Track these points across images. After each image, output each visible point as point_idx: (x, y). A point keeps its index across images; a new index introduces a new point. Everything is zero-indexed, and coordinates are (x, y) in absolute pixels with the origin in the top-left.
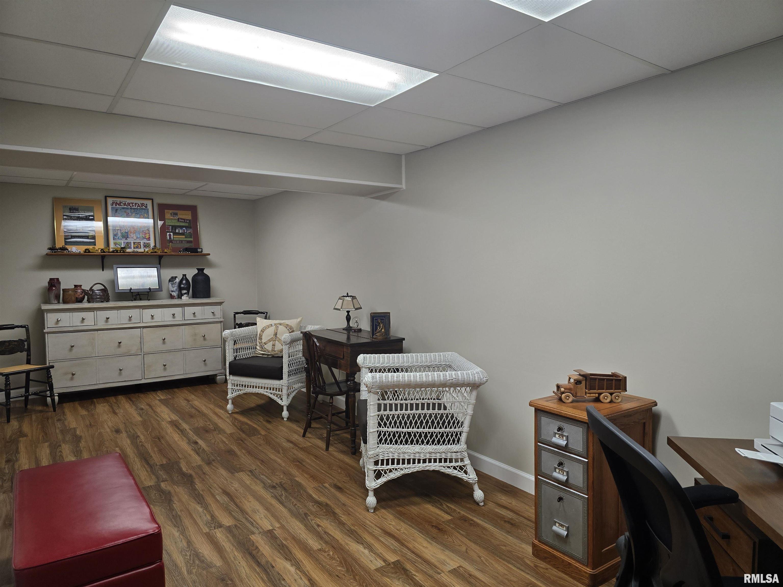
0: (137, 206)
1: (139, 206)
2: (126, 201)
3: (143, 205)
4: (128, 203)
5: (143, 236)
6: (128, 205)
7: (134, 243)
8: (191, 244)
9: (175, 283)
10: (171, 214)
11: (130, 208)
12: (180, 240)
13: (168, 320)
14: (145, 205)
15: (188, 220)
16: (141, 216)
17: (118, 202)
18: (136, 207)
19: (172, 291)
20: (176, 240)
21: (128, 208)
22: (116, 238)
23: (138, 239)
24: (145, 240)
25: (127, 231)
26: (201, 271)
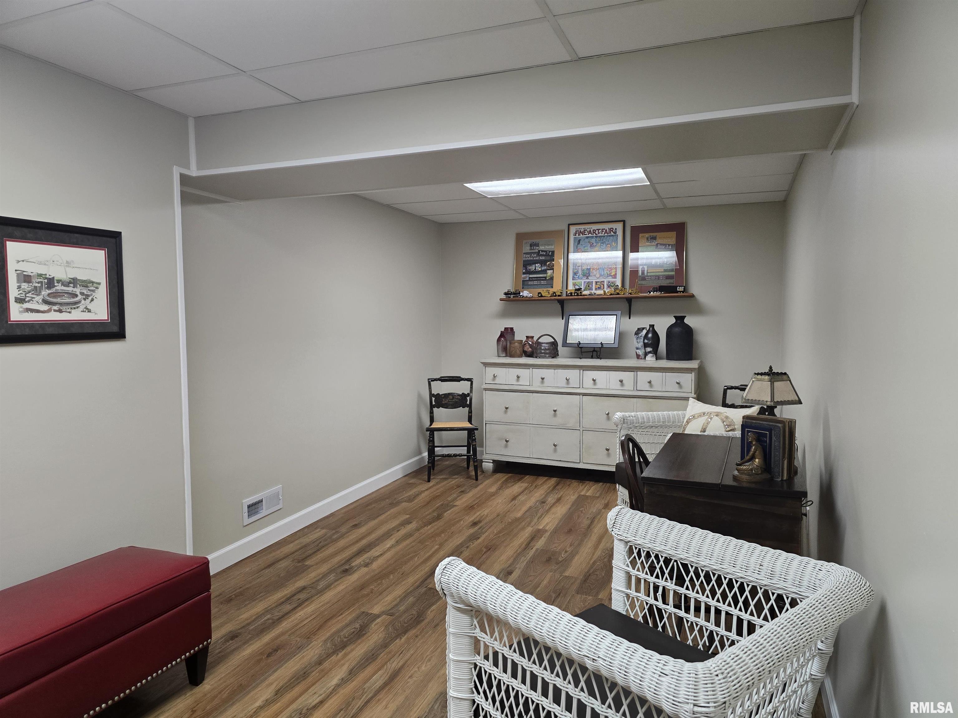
0: (603, 233)
1: (607, 233)
2: (592, 228)
3: (611, 231)
4: (593, 230)
5: (608, 272)
6: (593, 232)
7: (596, 282)
8: (671, 281)
9: (641, 336)
10: (647, 239)
11: (596, 237)
12: (656, 276)
13: (615, 388)
14: (614, 231)
15: (670, 245)
16: (608, 245)
17: (582, 230)
18: (603, 235)
19: (637, 349)
20: (651, 276)
21: (592, 237)
22: (576, 277)
23: (601, 278)
24: (610, 277)
25: (588, 268)
26: (680, 319)
